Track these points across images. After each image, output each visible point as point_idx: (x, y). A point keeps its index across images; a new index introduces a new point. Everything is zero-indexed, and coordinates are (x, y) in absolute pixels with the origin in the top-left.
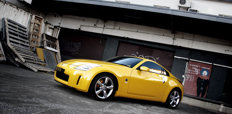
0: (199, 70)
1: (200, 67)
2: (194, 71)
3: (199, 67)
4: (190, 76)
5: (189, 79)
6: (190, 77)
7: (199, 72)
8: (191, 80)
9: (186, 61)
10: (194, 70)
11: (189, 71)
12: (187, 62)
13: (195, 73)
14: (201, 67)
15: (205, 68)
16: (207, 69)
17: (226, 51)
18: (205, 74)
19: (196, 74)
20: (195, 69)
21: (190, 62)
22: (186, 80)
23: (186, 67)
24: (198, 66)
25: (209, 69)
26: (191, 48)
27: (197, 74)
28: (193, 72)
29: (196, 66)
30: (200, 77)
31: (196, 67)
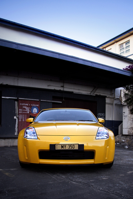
0: (29, 109)
1: (30, 105)
2: (25, 110)
3: (29, 105)
4: (23, 116)
5: (22, 119)
6: (23, 117)
7: (29, 110)
8: (24, 120)
9: (15, 100)
10: (25, 109)
11: (20, 111)
12: (16, 102)
13: (26, 111)
14: (31, 105)
15: (34, 105)
16: (36, 106)
17: (49, 86)
18: (35, 111)
19: (27, 113)
20: (25, 107)
21: (20, 101)
22: (20, 121)
23: (16, 107)
24: (27, 105)
25: (38, 105)
26: (17, 85)
27: (28, 112)
28: (24, 111)
29: (26, 104)
30: (31, 116)
31: (26, 106)
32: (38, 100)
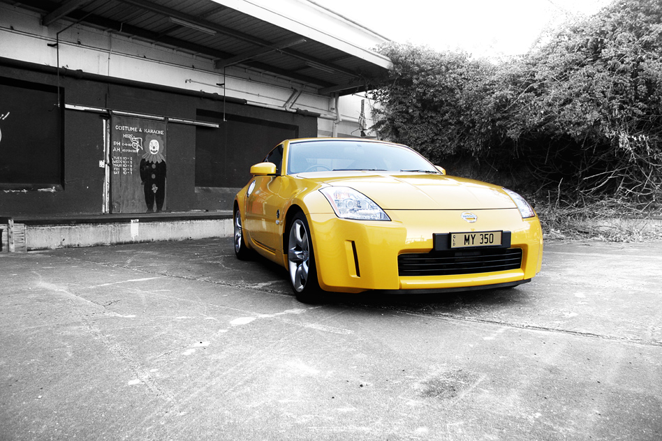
0: (140, 140)
1: (140, 131)
2: (129, 145)
3: (138, 130)
4: (123, 160)
5: (121, 169)
6: (123, 164)
7: (140, 144)
8: (127, 171)
9: (102, 115)
10: (128, 140)
11: (116, 146)
12: (104, 121)
13: (131, 148)
14: (143, 131)
15: (152, 131)
16: (158, 135)
17: (188, 82)
18: (154, 148)
19: (134, 151)
20: (130, 136)
21: (115, 119)
22: (115, 173)
23: (104, 136)
24: (135, 129)
25: (161, 132)
26: (107, 75)
27: (138, 150)
28: (128, 148)
29: (132, 129)
30: (144, 160)
31: (132, 132)
32: (162, 118)
